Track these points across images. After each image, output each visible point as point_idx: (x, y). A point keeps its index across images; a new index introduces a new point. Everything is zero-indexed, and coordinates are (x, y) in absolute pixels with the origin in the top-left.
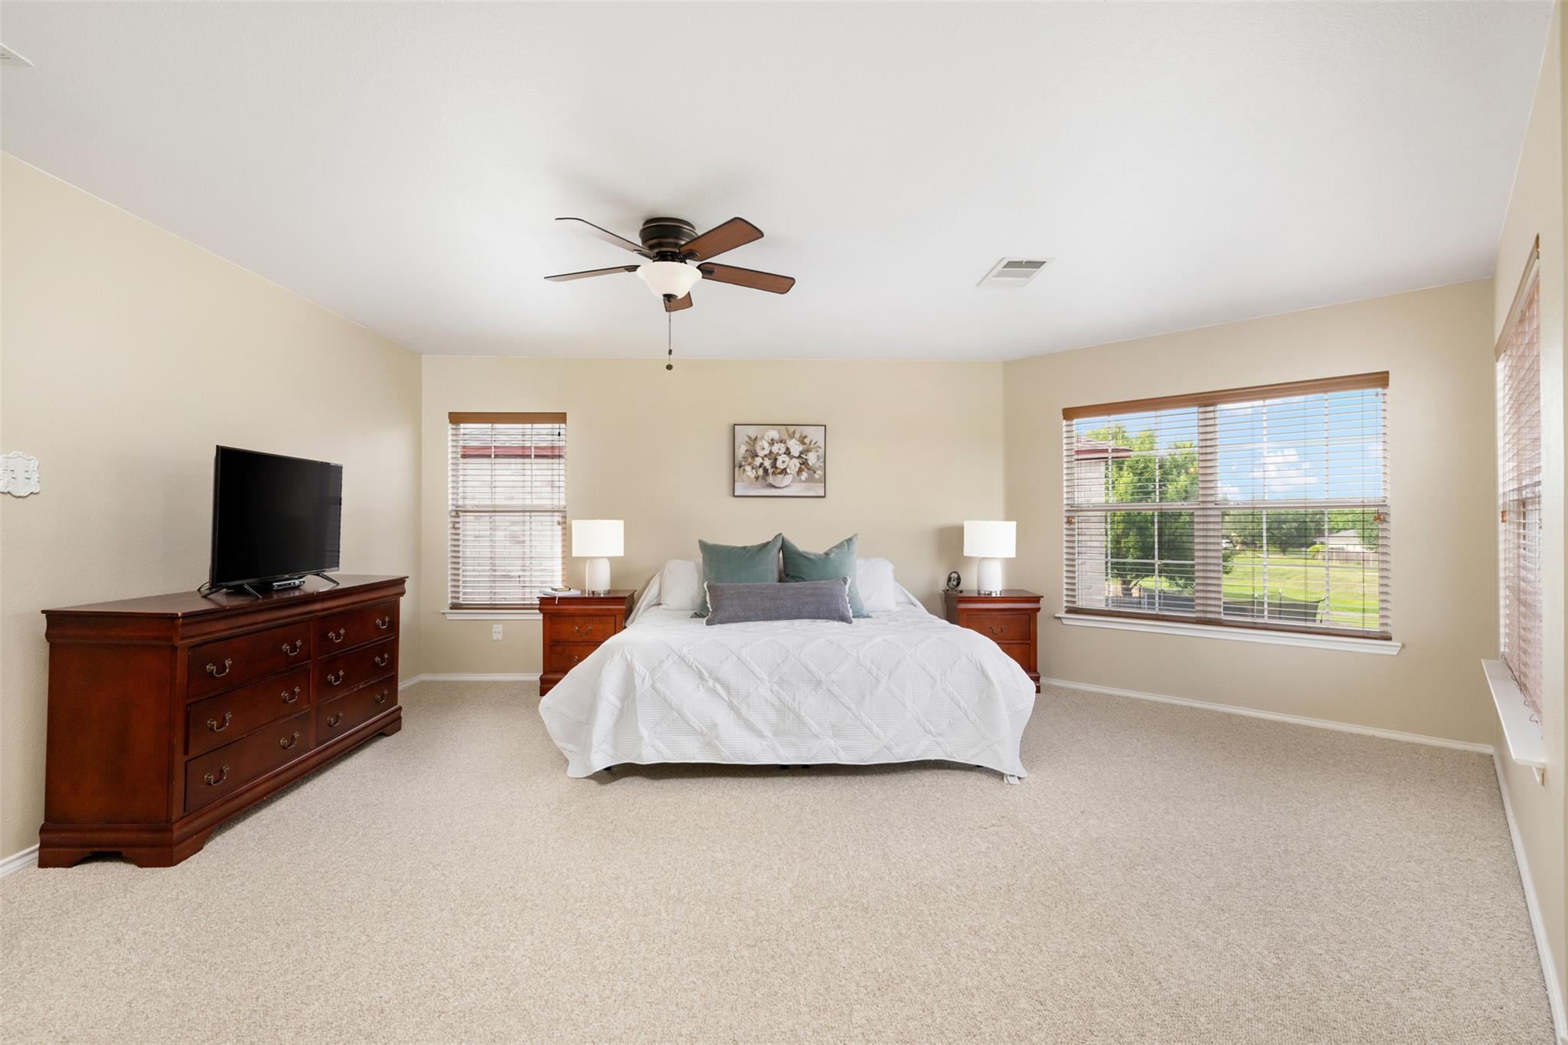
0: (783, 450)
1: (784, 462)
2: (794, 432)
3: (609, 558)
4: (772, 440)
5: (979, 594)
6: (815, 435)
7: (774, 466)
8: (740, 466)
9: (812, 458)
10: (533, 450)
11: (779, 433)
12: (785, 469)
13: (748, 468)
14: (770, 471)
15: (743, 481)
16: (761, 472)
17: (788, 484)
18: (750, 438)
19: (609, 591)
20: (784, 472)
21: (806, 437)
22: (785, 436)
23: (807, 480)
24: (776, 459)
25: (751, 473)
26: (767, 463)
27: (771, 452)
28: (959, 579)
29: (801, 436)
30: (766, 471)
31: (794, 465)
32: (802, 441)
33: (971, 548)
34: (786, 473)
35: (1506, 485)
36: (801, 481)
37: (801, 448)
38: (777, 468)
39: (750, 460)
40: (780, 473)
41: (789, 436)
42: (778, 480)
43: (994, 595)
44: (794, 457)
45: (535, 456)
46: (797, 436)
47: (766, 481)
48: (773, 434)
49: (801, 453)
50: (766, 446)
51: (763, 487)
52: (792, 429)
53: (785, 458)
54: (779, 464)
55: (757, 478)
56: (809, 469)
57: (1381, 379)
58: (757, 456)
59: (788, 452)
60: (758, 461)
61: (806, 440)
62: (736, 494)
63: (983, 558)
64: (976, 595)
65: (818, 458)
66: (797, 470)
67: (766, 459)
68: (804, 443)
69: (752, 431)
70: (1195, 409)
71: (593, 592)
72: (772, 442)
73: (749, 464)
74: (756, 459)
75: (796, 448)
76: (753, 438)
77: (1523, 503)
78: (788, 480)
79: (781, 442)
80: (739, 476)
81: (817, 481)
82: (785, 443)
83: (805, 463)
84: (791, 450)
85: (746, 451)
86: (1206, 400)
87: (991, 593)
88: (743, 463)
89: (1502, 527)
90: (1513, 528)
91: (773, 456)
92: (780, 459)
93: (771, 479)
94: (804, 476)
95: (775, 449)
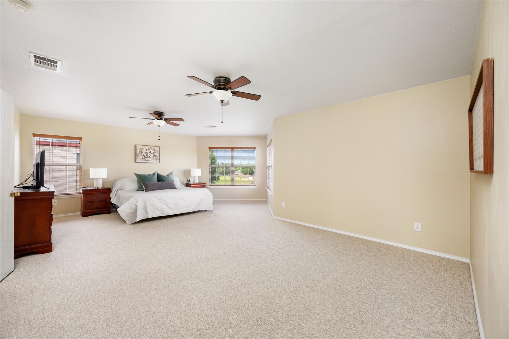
0: (149, 152)
1: (149, 155)
2: (152, 148)
3: (102, 178)
4: (146, 149)
5: (194, 183)
6: (157, 149)
7: (147, 155)
8: (138, 155)
9: (156, 154)
10: (67, 144)
11: (148, 148)
12: (150, 156)
13: (140, 156)
14: (146, 157)
15: (139, 159)
16: (143, 157)
17: (150, 160)
18: (140, 148)
19: (102, 187)
20: (149, 157)
21: (155, 149)
22: (150, 149)
23: (155, 159)
24: (147, 154)
25: (141, 157)
26: (145, 155)
27: (146, 152)
28: (190, 181)
29: (154, 149)
30: (145, 157)
31: (152, 155)
32: (154, 150)
33: (192, 174)
34: (150, 157)
35: (268, 165)
36: (154, 159)
37: (154, 152)
38: (147, 156)
39: (141, 154)
40: (148, 157)
41: (151, 149)
42: (148, 159)
43: (197, 183)
44: (152, 154)
45: (68, 146)
46: (153, 149)
47: (145, 159)
48: (147, 148)
49: (154, 153)
50: (145, 150)
51: (144, 160)
52: (151, 147)
53: (150, 154)
54: (148, 155)
55: (142, 158)
56: (156, 157)
57: (255, 148)
58: (142, 153)
59: (150, 152)
60: (143, 154)
61: (155, 150)
62: (137, 162)
63: (195, 176)
64: (193, 183)
65: (158, 154)
66: (153, 156)
67: (145, 154)
68: (154, 151)
69: (141, 147)
70: (231, 150)
71: (97, 188)
72: (146, 150)
73: (140, 155)
74: (142, 154)
75: (152, 152)
76: (142, 148)
77: (269, 167)
78: (150, 159)
79: (149, 150)
80: (138, 157)
81: (158, 159)
82: (150, 150)
83: (155, 155)
84: (151, 152)
85: (140, 151)
86: (232, 148)
87: (196, 183)
88: (139, 154)
89: (267, 170)
90: (268, 169)
91: (147, 153)
92: (148, 154)
93: (146, 159)
94: (154, 158)
95: (147, 151)
